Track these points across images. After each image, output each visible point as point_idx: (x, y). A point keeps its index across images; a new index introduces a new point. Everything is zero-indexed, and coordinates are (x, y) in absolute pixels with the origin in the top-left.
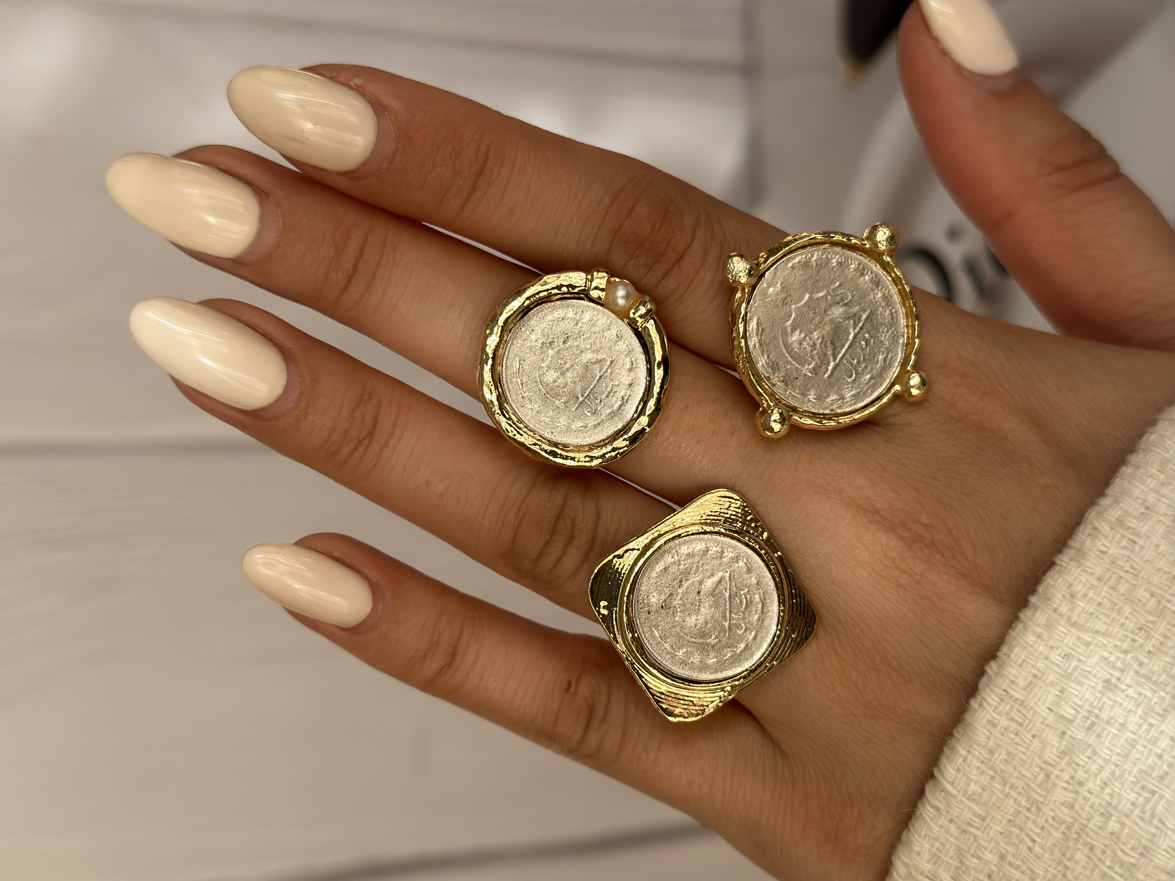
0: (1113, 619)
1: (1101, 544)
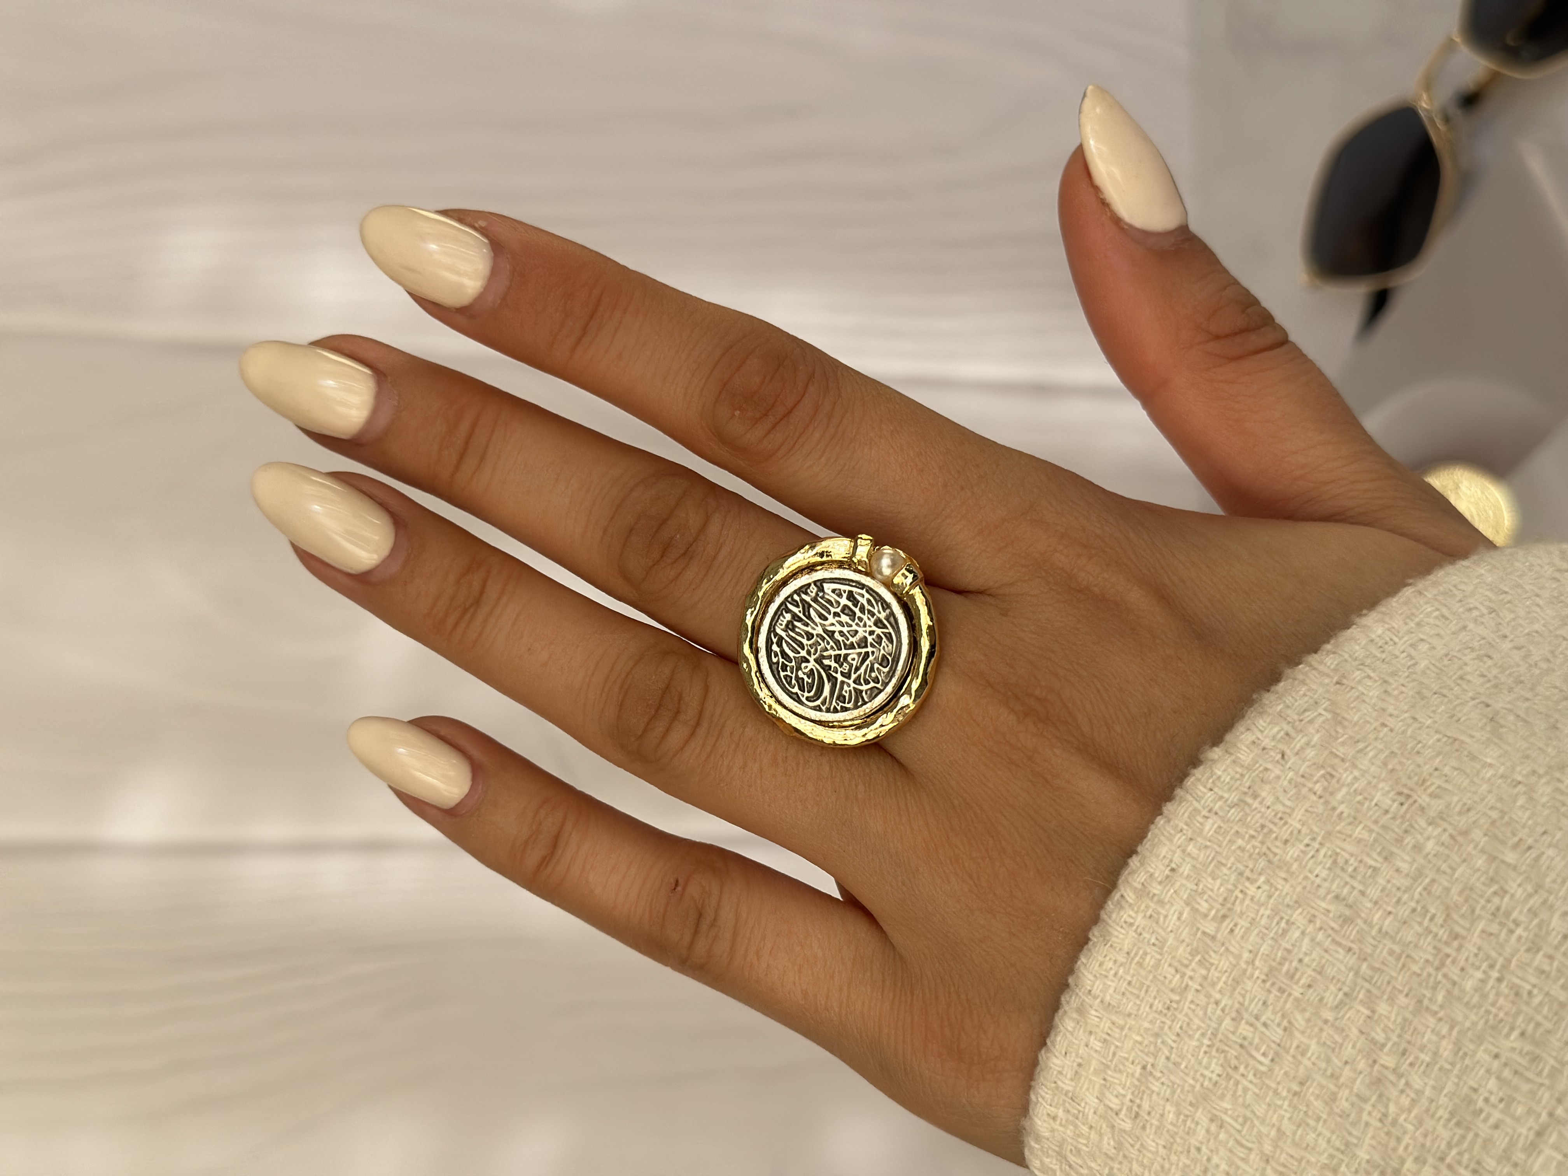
1: (1126, 915)
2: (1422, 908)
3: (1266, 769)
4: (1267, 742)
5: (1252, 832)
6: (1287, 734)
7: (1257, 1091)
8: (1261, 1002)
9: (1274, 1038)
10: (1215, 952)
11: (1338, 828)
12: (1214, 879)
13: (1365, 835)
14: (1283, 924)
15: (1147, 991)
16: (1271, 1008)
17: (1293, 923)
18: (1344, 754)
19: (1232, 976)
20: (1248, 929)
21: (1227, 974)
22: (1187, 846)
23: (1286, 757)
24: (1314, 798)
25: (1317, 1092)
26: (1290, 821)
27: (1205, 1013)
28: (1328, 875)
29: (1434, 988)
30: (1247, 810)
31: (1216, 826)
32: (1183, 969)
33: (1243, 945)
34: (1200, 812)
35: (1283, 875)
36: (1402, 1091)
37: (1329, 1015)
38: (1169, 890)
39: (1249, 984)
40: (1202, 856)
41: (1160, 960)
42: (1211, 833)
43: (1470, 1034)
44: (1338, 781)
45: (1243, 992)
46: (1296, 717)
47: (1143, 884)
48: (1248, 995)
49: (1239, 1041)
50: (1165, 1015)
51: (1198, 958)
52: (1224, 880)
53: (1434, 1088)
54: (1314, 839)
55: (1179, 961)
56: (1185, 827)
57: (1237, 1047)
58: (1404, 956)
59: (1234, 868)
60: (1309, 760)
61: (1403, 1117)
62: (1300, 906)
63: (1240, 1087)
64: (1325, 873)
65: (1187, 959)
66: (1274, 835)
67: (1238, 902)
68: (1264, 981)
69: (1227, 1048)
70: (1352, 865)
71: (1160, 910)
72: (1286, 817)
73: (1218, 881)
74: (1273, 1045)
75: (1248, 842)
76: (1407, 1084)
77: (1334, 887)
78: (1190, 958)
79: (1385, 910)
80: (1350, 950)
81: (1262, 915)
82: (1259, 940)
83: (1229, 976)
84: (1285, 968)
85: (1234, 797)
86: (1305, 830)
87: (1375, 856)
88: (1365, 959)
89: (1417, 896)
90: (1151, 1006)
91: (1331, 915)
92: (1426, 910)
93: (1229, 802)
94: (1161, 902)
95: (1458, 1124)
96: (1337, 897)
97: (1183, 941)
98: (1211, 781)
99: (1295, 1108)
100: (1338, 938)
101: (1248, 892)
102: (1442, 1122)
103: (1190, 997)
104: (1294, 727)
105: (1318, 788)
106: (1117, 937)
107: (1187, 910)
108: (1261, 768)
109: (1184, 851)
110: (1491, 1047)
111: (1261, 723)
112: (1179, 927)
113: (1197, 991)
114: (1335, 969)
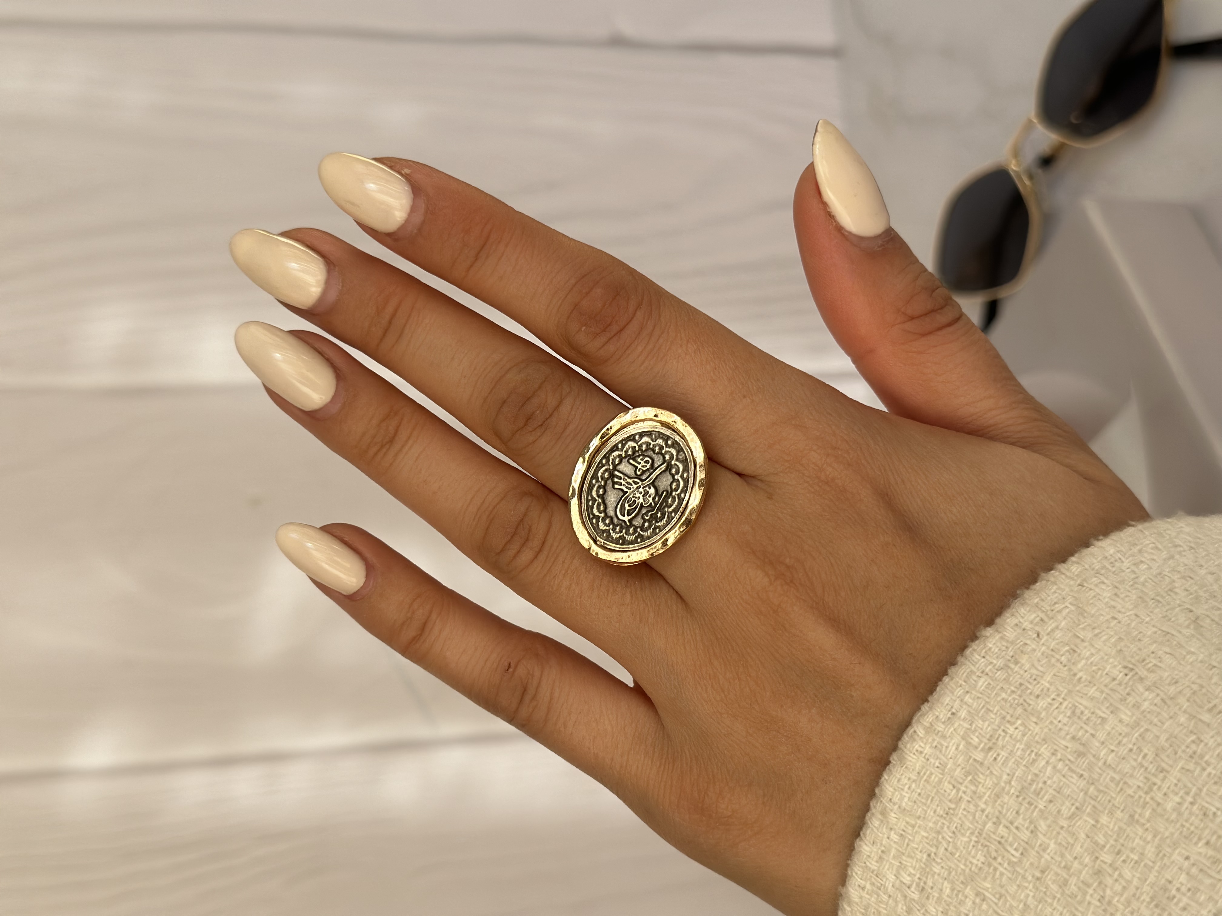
2: (1138, 748)
3: (1026, 644)
4: (1026, 625)
5: (1013, 688)
6: (1042, 620)
7: (1010, 875)
8: (1015, 812)
9: (1023, 838)
10: (982, 774)
11: (1078, 688)
12: (983, 721)
13: (1097, 694)
14: (1033, 755)
15: (932, 800)
16: (1021, 816)
17: (1040, 755)
18: (1083, 636)
19: (994, 792)
20: (1007, 758)
21: (990, 790)
22: (965, 696)
23: (1040, 636)
24: (1061, 667)
25: (1054, 878)
26: (1042, 682)
27: (974, 818)
28: (1068, 722)
29: (1144, 807)
30: (1010, 673)
31: (986, 683)
32: (959, 786)
33: (1003, 769)
34: (975, 673)
35: (1035, 720)
36: (1116, 880)
37: (1065, 823)
38: (950, 728)
39: (1006, 798)
40: (975, 704)
41: (943, 778)
42: (982, 688)
43: (1168, 841)
44: (1079, 655)
45: (1002, 804)
46: (1048, 608)
47: (931, 723)
48: (1005, 806)
49: (998, 839)
50: (945, 818)
51: (970, 778)
52: (991, 722)
53: (1139, 878)
54: (1058, 695)
55: (955, 779)
56: (964, 683)
57: (996, 843)
58: (1122, 782)
59: (999, 713)
60: (1057, 639)
61: (1116, 899)
62: (1046, 743)
63: (998, 873)
64: (1065, 720)
65: (961, 778)
66: (1029, 691)
67: (1001, 738)
68: (1017, 796)
69: (988, 844)
70: (1086, 715)
71: (943, 743)
72: (1038, 679)
73: (987, 723)
74: (1022, 843)
75: (1010, 696)
76: (1120, 875)
77: (1072, 730)
78: (964, 778)
79: (1109, 748)
80: (1082, 776)
81: (1018, 749)
82: (1014, 766)
83: (992, 792)
84: (1034, 786)
85: (1000, 663)
86: (1052, 688)
87: (1104, 709)
88: (1093, 784)
89: (1134, 740)
90: (935, 812)
91: (1069, 750)
92: (1140, 749)
93: (996, 667)
94: (944, 737)
95: (1157, 906)
96: (1073, 738)
97: (959, 765)
98: (984, 651)
99: (1037, 889)
100: (1073, 768)
101: (1009, 731)
102: (1145, 904)
103: (963, 807)
104: (1047, 616)
105: (1063, 659)
106: (911, 761)
107: (963, 743)
108: (1021, 643)
109: (962, 700)
110: (1183, 851)
111: (1022, 610)
112: (957, 755)
113: (969, 802)
114: (1070, 790)
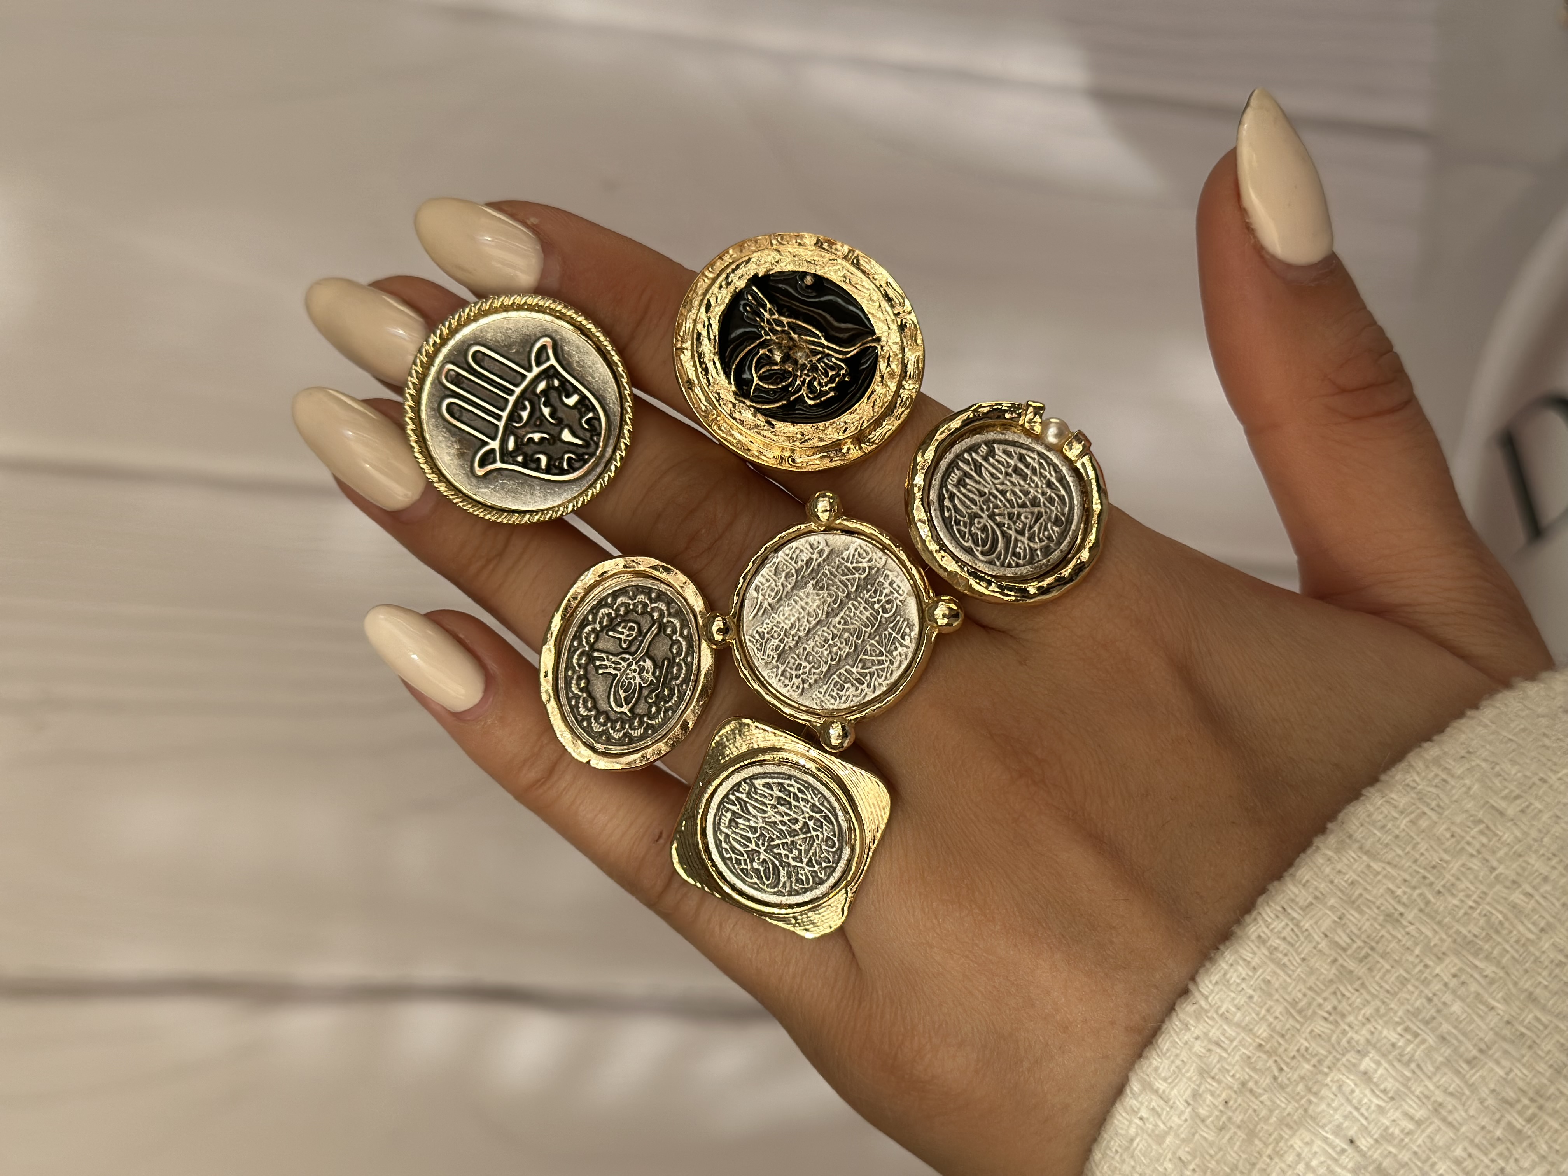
0: (1408, 853)
